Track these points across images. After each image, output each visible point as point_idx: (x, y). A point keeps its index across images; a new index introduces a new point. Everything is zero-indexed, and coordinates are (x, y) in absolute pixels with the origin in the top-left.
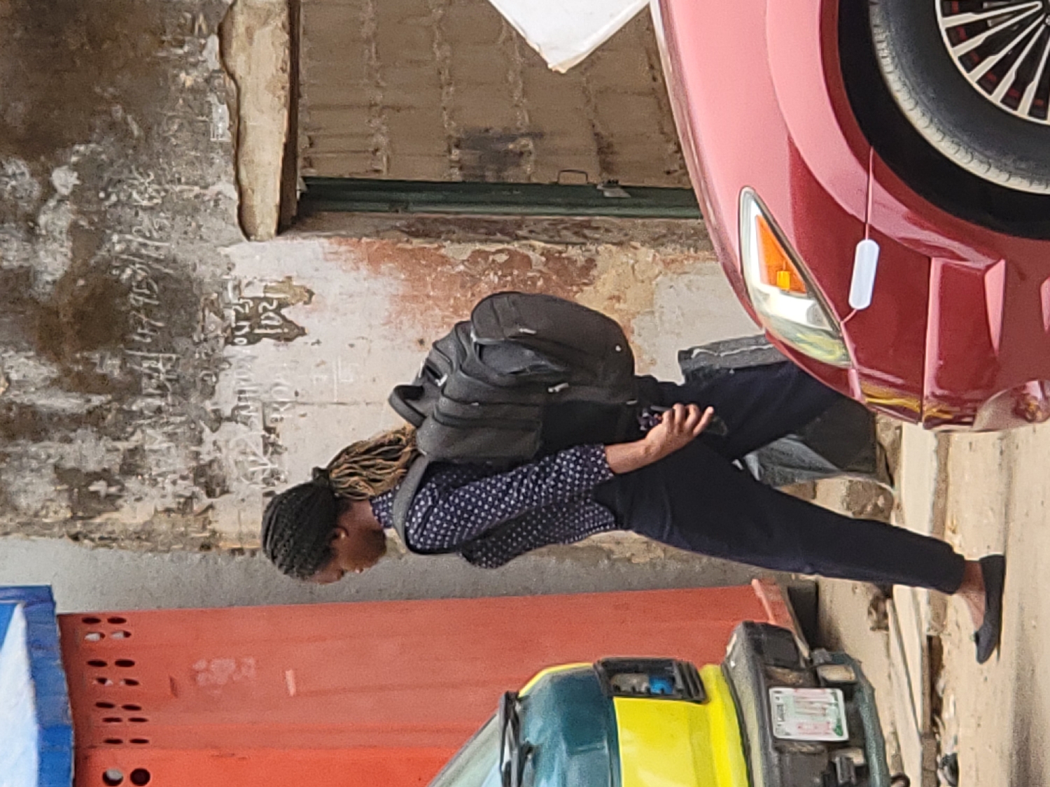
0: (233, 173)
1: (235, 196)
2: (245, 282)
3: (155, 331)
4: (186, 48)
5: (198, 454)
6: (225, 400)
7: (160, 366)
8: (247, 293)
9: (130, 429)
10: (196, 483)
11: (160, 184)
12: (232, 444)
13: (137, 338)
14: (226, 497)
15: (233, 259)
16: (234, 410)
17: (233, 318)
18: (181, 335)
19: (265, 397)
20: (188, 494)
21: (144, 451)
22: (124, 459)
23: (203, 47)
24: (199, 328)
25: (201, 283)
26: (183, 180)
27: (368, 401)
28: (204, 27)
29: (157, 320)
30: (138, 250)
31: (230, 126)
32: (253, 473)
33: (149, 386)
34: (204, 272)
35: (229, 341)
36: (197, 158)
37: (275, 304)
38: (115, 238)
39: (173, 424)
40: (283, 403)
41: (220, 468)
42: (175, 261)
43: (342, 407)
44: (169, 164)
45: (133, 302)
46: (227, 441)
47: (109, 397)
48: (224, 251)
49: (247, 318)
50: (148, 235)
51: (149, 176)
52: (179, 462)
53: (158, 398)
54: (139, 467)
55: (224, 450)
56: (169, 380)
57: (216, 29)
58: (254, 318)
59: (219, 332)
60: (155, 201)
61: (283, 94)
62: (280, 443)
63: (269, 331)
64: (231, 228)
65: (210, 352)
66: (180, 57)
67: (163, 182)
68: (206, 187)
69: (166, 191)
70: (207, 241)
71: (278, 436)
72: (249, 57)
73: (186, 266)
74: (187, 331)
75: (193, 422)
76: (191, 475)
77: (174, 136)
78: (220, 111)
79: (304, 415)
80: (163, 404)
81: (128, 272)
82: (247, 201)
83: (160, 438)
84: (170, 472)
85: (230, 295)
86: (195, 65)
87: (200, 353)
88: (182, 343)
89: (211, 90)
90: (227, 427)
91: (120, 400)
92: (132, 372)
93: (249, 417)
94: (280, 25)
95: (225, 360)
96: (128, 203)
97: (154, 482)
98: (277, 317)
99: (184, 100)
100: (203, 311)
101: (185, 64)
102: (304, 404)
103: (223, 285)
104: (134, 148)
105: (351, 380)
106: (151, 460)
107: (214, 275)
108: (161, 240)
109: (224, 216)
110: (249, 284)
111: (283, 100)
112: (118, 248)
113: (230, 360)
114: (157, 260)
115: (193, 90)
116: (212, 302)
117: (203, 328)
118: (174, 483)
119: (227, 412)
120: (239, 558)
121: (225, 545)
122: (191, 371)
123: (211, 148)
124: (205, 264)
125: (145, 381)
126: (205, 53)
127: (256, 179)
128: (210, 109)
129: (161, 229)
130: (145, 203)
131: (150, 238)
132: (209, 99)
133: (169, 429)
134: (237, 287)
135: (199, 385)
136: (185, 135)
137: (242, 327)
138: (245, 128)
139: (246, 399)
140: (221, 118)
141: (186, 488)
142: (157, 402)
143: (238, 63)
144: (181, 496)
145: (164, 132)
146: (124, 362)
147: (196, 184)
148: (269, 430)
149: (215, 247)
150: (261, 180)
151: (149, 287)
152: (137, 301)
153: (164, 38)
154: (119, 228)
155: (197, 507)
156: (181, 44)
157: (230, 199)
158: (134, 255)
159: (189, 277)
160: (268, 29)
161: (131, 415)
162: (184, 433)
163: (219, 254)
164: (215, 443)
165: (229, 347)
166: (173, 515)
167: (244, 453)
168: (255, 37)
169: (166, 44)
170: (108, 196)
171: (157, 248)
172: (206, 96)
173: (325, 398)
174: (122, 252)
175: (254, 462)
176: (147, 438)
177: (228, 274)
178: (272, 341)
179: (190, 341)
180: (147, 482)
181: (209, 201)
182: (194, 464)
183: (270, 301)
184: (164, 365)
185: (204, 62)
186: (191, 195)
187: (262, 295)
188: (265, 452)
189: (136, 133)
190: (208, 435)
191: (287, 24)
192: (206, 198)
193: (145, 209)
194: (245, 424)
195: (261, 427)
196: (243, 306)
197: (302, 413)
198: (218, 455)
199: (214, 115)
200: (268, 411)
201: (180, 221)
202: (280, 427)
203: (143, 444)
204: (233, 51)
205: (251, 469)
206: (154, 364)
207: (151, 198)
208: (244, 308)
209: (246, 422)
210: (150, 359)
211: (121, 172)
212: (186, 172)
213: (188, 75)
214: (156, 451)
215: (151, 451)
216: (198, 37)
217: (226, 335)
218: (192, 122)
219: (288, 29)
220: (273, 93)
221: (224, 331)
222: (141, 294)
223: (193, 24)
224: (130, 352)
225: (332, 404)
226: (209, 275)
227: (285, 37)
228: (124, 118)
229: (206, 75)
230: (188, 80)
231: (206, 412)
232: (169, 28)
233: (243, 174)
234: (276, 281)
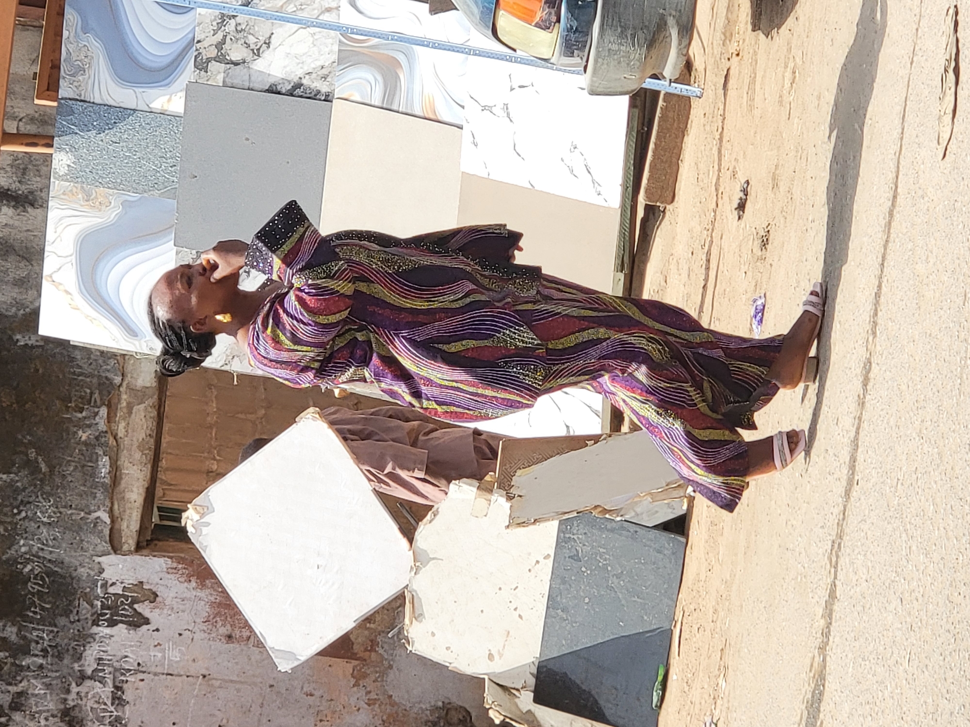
0: (109, 505)
1: (108, 521)
2: (110, 582)
3: (44, 611)
4: (84, 414)
5: (66, 700)
6: (89, 664)
7: (45, 635)
8: (111, 590)
9: (19, 678)
11: (57, 508)
12: (90, 695)
13: (31, 614)
15: (104, 566)
16: (93, 671)
17: (99, 607)
18: (61, 616)
19: (117, 665)
21: (28, 694)
22: (13, 699)
23: (97, 414)
24: (75, 611)
25: (79, 580)
26: (73, 506)
27: (188, 674)
28: (98, 400)
29: (45, 603)
30: (37, 552)
31: (110, 472)
32: (104, 717)
33: (36, 649)
34: (83, 571)
35: (96, 623)
36: (85, 492)
37: (130, 599)
38: (22, 542)
39: (50, 677)
40: (130, 670)
41: (80, 712)
42: (62, 563)
43: (169, 677)
44: (65, 494)
45: (30, 589)
46: (87, 693)
47: (7, 654)
48: (98, 559)
49: (109, 608)
50: (45, 542)
51: (50, 501)
52: (51, 704)
53: (41, 658)
54: (22, 705)
55: (84, 699)
56: (50, 646)
57: (106, 403)
58: (114, 608)
59: (88, 616)
60: (52, 519)
61: (149, 453)
62: (124, 698)
63: (123, 619)
64: (104, 544)
65: (81, 630)
66: (80, 419)
67: (59, 506)
68: (89, 513)
69: (60, 513)
70: (85, 552)
71: (123, 693)
72: (128, 424)
73: (69, 567)
74: (67, 613)
75: (65, 677)
76: (59, 715)
77: (70, 474)
78: (104, 460)
79: (142, 680)
80: (44, 663)
81: (29, 567)
82: (117, 526)
83: (40, 686)
84: (44, 711)
85: (99, 591)
86: (89, 426)
87: (74, 629)
88: (62, 621)
89: (99, 446)
90: (88, 683)
91: (14, 656)
92: (24, 638)
93: (105, 677)
94: (151, 404)
95: (92, 636)
96: (33, 519)
97: (33, 717)
98: (130, 610)
99: (79, 450)
100: (79, 600)
101: (81, 425)
102: (144, 672)
103: (95, 583)
104: (41, 480)
105: (178, 659)
106: (32, 701)
107: (89, 575)
108: (54, 547)
109: (100, 534)
110: (113, 584)
111: (148, 458)
112: (23, 549)
113: (93, 636)
114: (50, 561)
115: (86, 444)
116: (86, 594)
117: (78, 612)
118: (46, 719)
119: (89, 672)
122: (66, 641)
123: (95, 486)
124: (84, 566)
125: (33, 645)
126: (97, 418)
127: (124, 511)
128: (97, 458)
129: (54, 539)
130: (45, 520)
131: (46, 545)
132: (96, 451)
133: (47, 680)
134: (105, 585)
135: (71, 652)
136: (78, 474)
137: (105, 614)
138: (121, 474)
139: (103, 665)
140: (104, 466)
142: (40, 661)
143: (120, 429)
145: (63, 471)
146: (20, 630)
147: (82, 510)
148: (118, 688)
149: (92, 556)
150: (128, 512)
151: (42, 579)
152: (34, 588)
153: (69, 405)
154: (25, 536)
156: (81, 410)
157: (105, 523)
158: (34, 556)
159: (70, 576)
160: (142, 406)
161: (21, 668)
162: (57, 685)
163: (94, 561)
164: (78, 693)
165: (95, 627)
167: (98, 703)
168: (134, 411)
169: (70, 409)
170: (19, 513)
171: (51, 552)
172: (95, 449)
173: (159, 670)
174: (26, 553)
175: (105, 710)
176: (31, 685)
177: (99, 576)
178: (125, 626)
179: (67, 619)
180: (28, 717)
181: (91, 523)
182: (62, 707)
183: (126, 597)
184: (47, 635)
185: (97, 424)
186: (79, 518)
187: (121, 593)
188: (112, 704)
189: (43, 470)
190: (74, 689)
191: (156, 404)
192: (90, 521)
193: (44, 524)
194: (100, 682)
195: (111, 685)
196: (107, 599)
197: (142, 678)
198: (80, 702)
199: (100, 463)
200: (118, 674)
201: (68, 535)
202: (125, 686)
203: (27, 690)
204: (117, 419)
205: (102, 714)
206: (41, 634)
207: (50, 517)
208: (108, 601)
209: (102, 681)
210: (39, 630)
211: (31, 496)
212: (76, 501)
213: (84, 433)
214: (36, 695)
215: (32, 694)
216: (93, 407)
217: (93, 618)
218: (83, 466)
219: (157, 407)
220: (142, 452)
221: (92, 615)
222: (35, 584)
223: (91, 397)
224: (25, 624)
225: (163, 674)
226: (86, 574)
227: (154, 413)
228: (36, 458)
229: (97, 434)
230: (84, 436)
231: (74, 671)
232: (73, 399)
233: (116, 507)
234: (132, 584)
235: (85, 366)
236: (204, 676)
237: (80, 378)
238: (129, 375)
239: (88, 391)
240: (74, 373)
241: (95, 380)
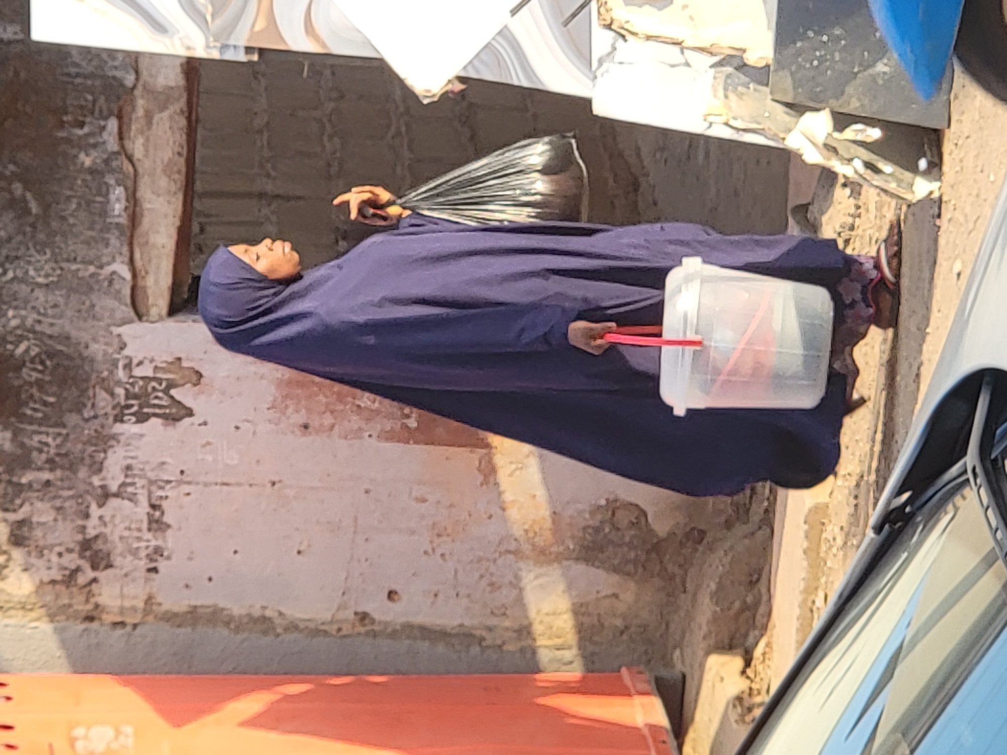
0: (128, 254)
1: (128, 276)
2: (135, 361)
3: (46, 406)
4: (86, 129)
5: (84, 527)
6: (113, 477)
7: (50, 440)
8: (138, 372)
9: (18, 502)
10: (81, 556)
11: (56, 262)
12: (117, 521)
13: (29, 412)
14: (109, 572)
15: (126, 339)
16: (120, 486)
17: (123, 397)
18: (71, 411)
19: (151, 475)
20: (73, 567)
21: (31, 523)
22: (12, 530)
23: (103, 128)
24: (89, 405)
25: (93, 361)
26: (79, 259)
27: (251, 482)
28: (104, 108)
29: (50, 396)
30: (32, 326)
31: (126, 208)
32: (138, 548)
33: (39, 459)
34: (97, 349)
35: (119, 419)
36: (93, 238)
37: (164, 384)
38: (11, 313)
39: (61, 497)
40: (169, 482)
41: (106, 541)
42: (68, 338)
43: (225, 488)
44: (65, 242)
45: (26, 377)
46: (113, 516)
48: (116, 330)
49: (136, 397)
50: (42, 311)
51: (45, 253)
52: (65, 534)
53: (47, 471)
54: (25, 538)
55: (109, 525)
56: (58, 455)
57: (116, 112)
58: (143, 397)
59: (109, 409)
60: (51, 279)
61: (180, 178)
62: (164, 520)
63: (157, 411)
64: (123, 308)
65: (100, 429)
66: (80, 137)
67: (59, 258)
68: (101, 267)
69: (62, 269)
70: (99, 320)
71: (163, 513)
72: (147, 139)
73: (79, 344)
74: (78, 408)
75: (81, 496)
76: (77, 548)
77: (72, 215)
78: (117, 192)
79: (188, 494)
80: (52, 477)
81: (22, 347)
82: (140, 283)
83: (48, 511)
84: (56, 545)
85: (121, 374)
86: (95, 146)
87: (89, 429)
88: (72, 419)
89: (109, 172)
90: (113, 502)
91: (10, 471)
92: (22, 445)
93: (136, 494)
94: (178, 111)
95: (114, 437)
96: (23, 280)
97: (40, 554)
98: (165, 397)
99: (84, 180)
100: (94, 387)
101: (85, 145)
102: (189, 483)
103: (115, 363)
104: (33, 226)
105: (236, 462)
106: (38, 533)
107: (105, 353)
108: (53, 317)
109: (118, 295)
110: (140, 363)
111: (179, 185)
112: (14, 323)
113: (116, 437)
114: (51, 337)
115: (92, 171)
116: (103, 380)
117: (93, 405)
118: (60, 555)
119: (114, 488)
120: (119, 632)
121: (108, 618)
122: (80, 446)
123: (107, 228)
124: (98, 342)
125: (35, 454)
126: (105, 135)
127: (150, 261)
128: (108, 190)
129: (55, 306)
130: (40, 280)
131: (45, 315)
132: (106, 180)
133: (58, 503)
134: (128, 366)
135: (87, 461)
136: (82, 215)
137: (132, 406)
138: (141, 210)
139: (134, 476)
140: (118, 200)
141: (72, 560)
142: (46, 476)
143: (137, 147)
144: (66, 569)
145: (62, 211)
146: (15, 435)
147: (91, 263)
148: (154, 507)
149: (109, 325)
150: (154, 261)
151: (43, 363)
152: (31, 376)
153: (65, 118)
154: (15, 303)
155: (81, 579)
156: (82, 125)
157: (124, 279)
158: (29, 331)
159: (80, 354)
160: (166, 114)
161: (20, 488)
162: (71, 507)
163: (111, 333)
164: (101, 518)
165: (118, 425)
166: (58, 587)
167: (130, 529)
168: (155, 121)
169: (66, 125)
170: (5, 272)
171: (52, 325)
172: (103, 177)
173: (210, 478)
174: (18, 327)
175: (139, 539)
176: (35, 511)
177: (119, 353)
178: (160, 421)
179: (79, 416)
180: (33, 554)
181: (104, 280)
182: (80, 537)
183: (159, 381)
184: (54, 439)
185: (104, 143)
186: (87, 274)
187: (150, 374)
188: (149, 530)
189: (34, 211)
190: (95, 511)
191: (185, 109)
192: (101, 277)
193: (40, 286)
194: (130, 500)
195: (146, 504)
196: (132, 384)
197: (187, 491)
198: (103, 530)
199: (112, 197)
200: (154, 488)
201: (74, 298)
202: (165, 504)
203: (31, 516)
204: (132, 134)
205: (135, 545)
206: (44, 438)
207: (47, 276)
208: (134, 387)
209: (132, 498)
210: (40, 433)
211: (18, 249)
212: (82, 251)
213: (87, 155)
214: (44, 524)
215: (38, 523)
216: (98, 119)
217: (115, 412)
218: (89, 203)
219: (186, 114)
220: (169, 177)
221: (114, 408)
222: (34, 369)
223: (94, 105)
224: (22, 426)
225: (216, 484)
226: (101, 353)
227: (183, 122)
228: (24, 197)
229: (105, 156)
230: (87, 161)
231: (93, 487)
232: (70, 109)
233: (137, 255)
234: (166, 362)
235: (84, 64)
236: (274, 484)
237: (78, 81)
238: (145, 73)
239: (90, 97)
240: (68, 75)
241: (98, 83)
